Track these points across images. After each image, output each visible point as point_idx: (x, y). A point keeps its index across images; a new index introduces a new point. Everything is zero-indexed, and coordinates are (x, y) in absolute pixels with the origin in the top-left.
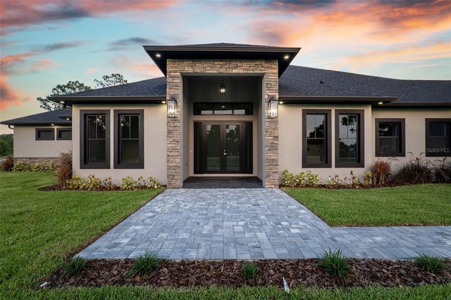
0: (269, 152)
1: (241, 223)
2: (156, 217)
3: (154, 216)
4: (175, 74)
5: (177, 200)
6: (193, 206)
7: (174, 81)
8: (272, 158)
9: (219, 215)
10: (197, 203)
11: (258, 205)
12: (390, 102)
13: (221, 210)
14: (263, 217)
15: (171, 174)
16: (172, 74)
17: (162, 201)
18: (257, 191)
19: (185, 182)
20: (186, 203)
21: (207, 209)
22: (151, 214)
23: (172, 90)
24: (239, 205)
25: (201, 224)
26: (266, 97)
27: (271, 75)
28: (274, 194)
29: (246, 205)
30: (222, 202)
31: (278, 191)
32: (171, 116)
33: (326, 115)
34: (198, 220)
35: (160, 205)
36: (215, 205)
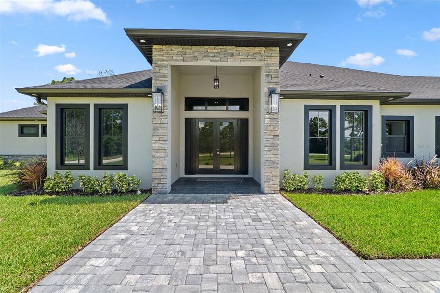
0: (269, 153)
1: (241, 253)
2: (130, 242)
3: (127, 239)
4: (163, 63)
5: (161, 213)
6: (180, 221)
7: (161, 71)
8: (272, 159)
9: (211, 238)
10: (185, 217)
11: (260, 220)
12: (400, 97)
13: (214, 228)
14: (268, 241)
15: (157, 177)
16: (159, 63)
17: (142, 214)
18: (255, 198)
19: (173, 185)
20: (172, 217)
21: (196, 227)
22: (123, 236)
23: (158, 82)
24: (236, 220)
25: (188, 255)
26: (266, 90)
27: (272, 65)
28: (276, 202)
29: (245, 220)
30: (215, 215)
31: (280, 198)
32: (157, 111)
33: (331, 111)
34: (184, 248)
35: (139, 220)
36: (207, 221)
